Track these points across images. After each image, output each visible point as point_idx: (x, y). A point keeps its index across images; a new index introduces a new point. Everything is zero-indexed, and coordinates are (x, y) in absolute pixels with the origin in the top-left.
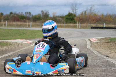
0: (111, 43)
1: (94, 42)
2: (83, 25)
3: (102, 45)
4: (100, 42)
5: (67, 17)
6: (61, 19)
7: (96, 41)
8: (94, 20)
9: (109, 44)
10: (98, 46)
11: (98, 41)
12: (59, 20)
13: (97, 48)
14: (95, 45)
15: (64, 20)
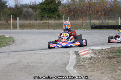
0: (119, 58)
1: (85, 56)
2: (75, 22)
3: (99, 62)
4: (96, 56)
5: (44, 6)
6: (30, 10)
7: (88, 56)
8: (98, 12)
9: (114, 60)
10: (90, 66)
11: (92, 55)
12: (28, 12)
13: (86, 71)
14: (85, 62)
15: (38, 12)
